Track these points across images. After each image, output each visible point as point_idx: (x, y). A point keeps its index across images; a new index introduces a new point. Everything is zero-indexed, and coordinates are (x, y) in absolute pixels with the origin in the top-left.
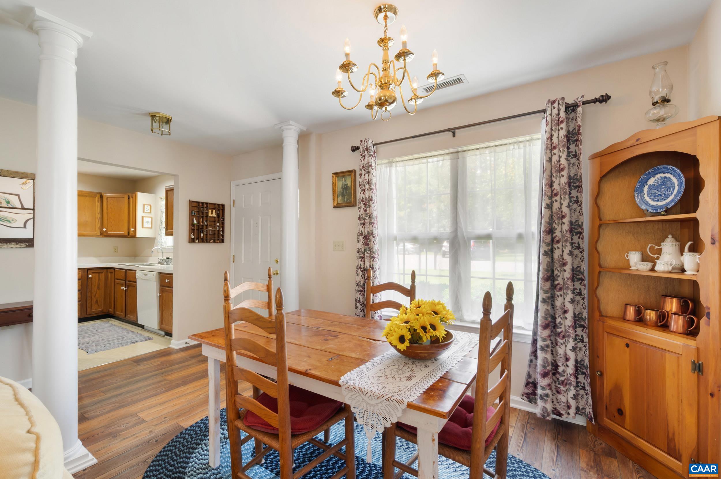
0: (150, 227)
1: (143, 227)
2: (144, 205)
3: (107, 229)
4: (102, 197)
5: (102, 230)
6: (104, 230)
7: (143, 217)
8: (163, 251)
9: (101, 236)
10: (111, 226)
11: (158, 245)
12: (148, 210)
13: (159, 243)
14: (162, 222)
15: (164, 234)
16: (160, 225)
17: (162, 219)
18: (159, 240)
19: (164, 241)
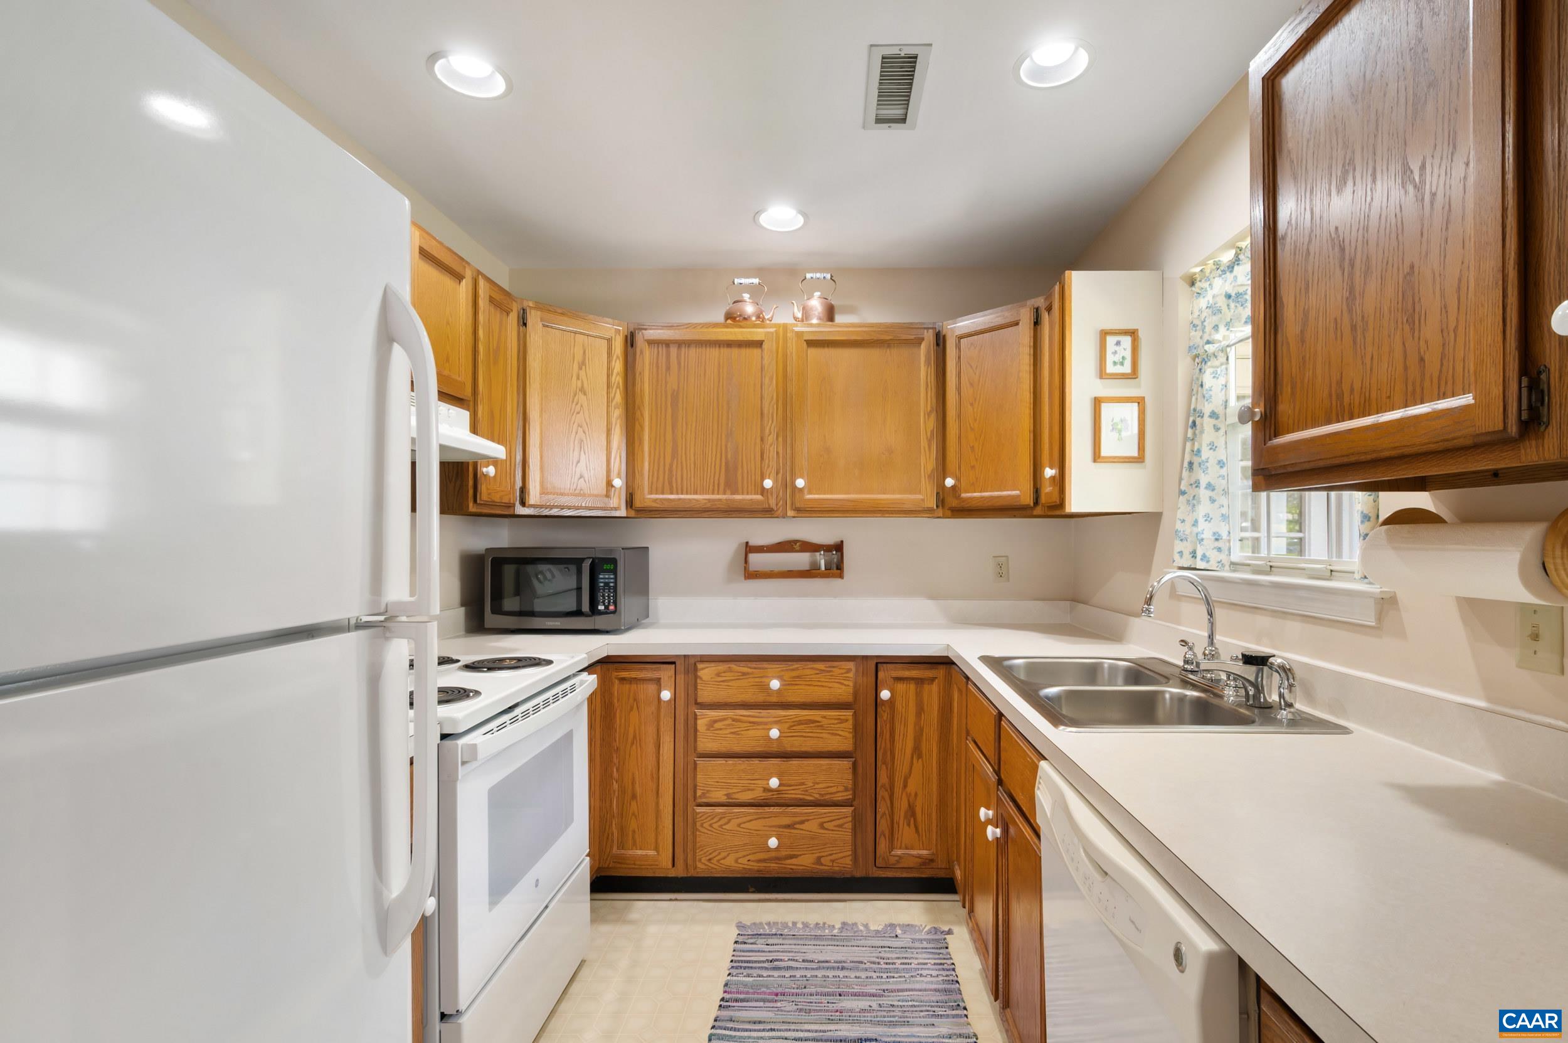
0: (1134, 453)
1: (1097, 457)
3: (958, 479)
4: (940, 340)
5: (941, 489)
6: (949, 482)
7: (1097, 402)
8: (1222, 600)
9: (940, 512)
10: (973, 467)
11: (1176, 557)
12: (1122, 364)
13: (1186, 548)
14: (1198, 421)
15: (1210, 487)
16: (1186, 439)
17: (1197, 399)
18: (1179, 526)
19: (1214, 534)
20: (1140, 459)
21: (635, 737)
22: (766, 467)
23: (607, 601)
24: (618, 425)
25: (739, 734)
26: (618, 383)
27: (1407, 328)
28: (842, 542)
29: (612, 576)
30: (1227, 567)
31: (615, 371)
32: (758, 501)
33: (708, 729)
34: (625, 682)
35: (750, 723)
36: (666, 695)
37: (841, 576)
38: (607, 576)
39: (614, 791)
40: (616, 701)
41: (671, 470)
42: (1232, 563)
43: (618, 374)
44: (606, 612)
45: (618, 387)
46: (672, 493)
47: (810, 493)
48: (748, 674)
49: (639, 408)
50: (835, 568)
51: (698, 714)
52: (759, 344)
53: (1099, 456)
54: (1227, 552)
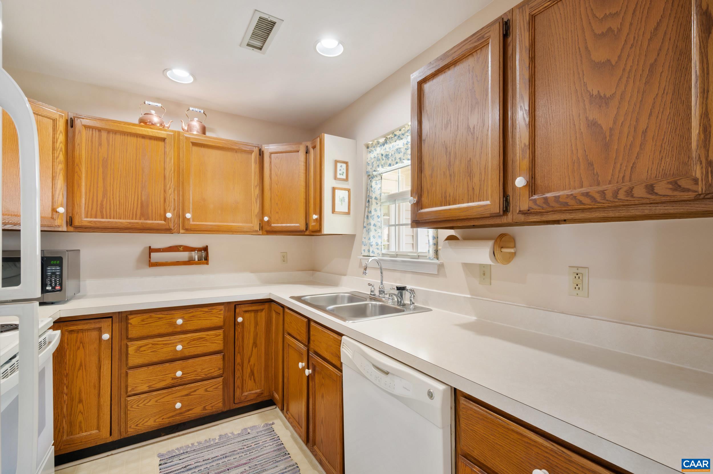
0: (347, 211)
1: (333, 211)
2: (336, 162)
3: (270, 218)
4: (261, 153)
5: (262, 220)
6: (266, 219)
7: (334, 189)
8: (383, 267)
9: (261, 232)
10: (277, 213)
11: (363, 252)
12: (342, 175)
13: (366, 248)
14: (370, 200)
15: (375, 225)
16: (366, 207)
17: (370, 192)
18: (364, 240)
19: (376, 243)
20: (348, 213)
21: (81, 365)
22: (167, 206)
23: (53, 284)
24: (61, 174)
25: (156, 352)
26: (61, 148)
27: (469, 178)
28: (207, 246)
29: (58, 268)
30: (381, 255)
31: (59, 141)
32: (162, 225)
33: (136, 352)
34: (73, 332)
35: (164, 344)
36: (106, 336)
37: (207, 264)
38: (53, 268)
39: (65, 401)
40: (66, 345)
41: (102, 205)
42: (383, 254)
43: (61, 142)
44: (54, 290)
45: (61, 150)
46: (103, 218)
47: (193, 221)
48: (162, 318)
49: (77, 165)
50: (204, 260)
51: (129, 344)
52: (163, 140)
53: (335, 211)
54: (381, 250)
